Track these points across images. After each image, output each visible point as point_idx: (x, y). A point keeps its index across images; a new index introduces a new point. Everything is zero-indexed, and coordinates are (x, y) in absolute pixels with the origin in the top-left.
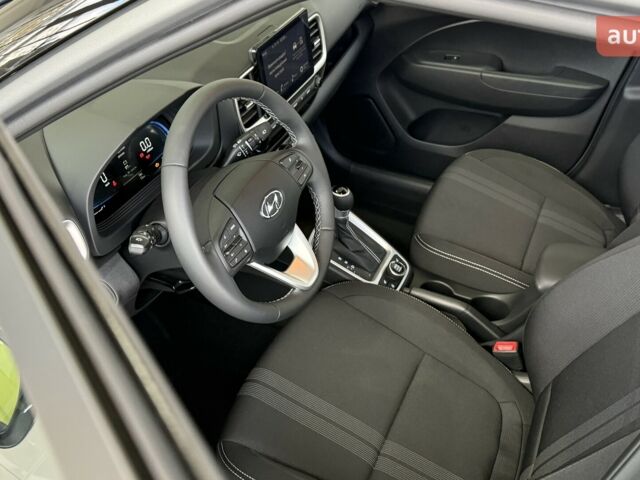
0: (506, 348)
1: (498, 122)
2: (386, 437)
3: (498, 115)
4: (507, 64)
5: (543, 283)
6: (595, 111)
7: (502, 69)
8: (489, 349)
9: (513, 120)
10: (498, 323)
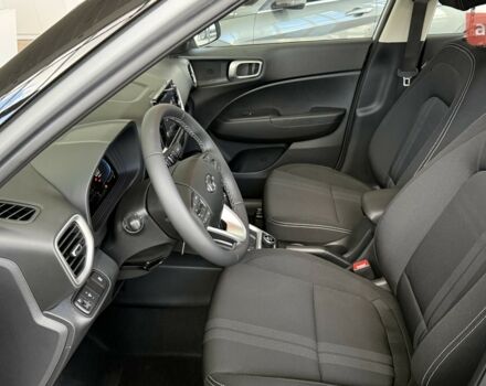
0: (362, 266)
1: (285, 150)
2: (317, 341)
3: (283, 145)
4: (281, 113)
5: (373, 215)
6: (341, 130)
7: (279, 115)
8: (352, 270)
9: (295, 146)
10: (346, 256)
